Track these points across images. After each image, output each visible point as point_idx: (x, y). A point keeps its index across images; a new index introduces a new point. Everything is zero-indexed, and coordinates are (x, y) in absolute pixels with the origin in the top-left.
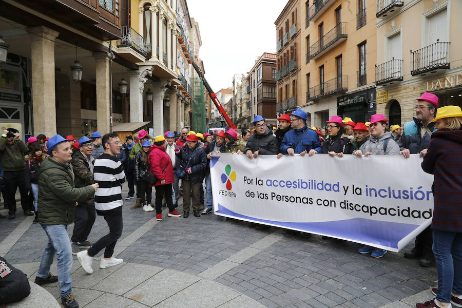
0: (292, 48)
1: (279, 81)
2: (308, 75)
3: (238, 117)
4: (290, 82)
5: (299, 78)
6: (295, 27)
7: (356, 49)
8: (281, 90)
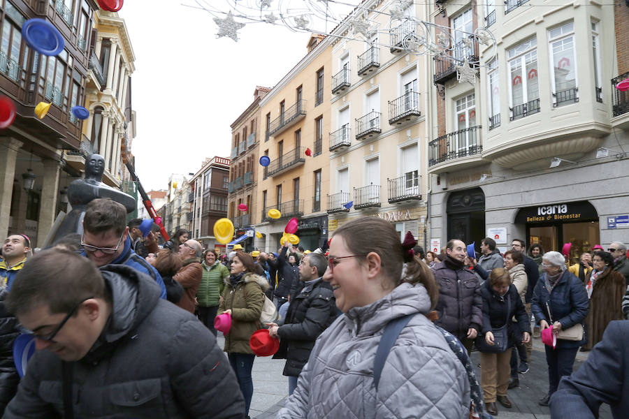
0: (248, 159)
1: (232, 193)
2: (265, 192)
4: (244, 196)
5: (254, 194)
6: (253, 138)
7: (312, 175)
8: (233, 204)
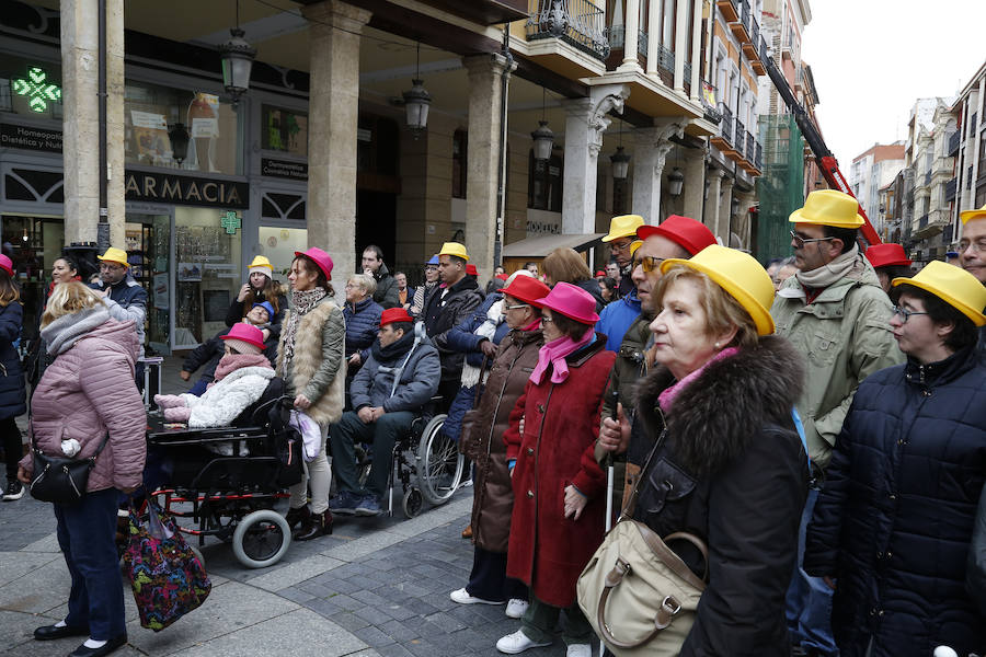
3: (915, 227)
